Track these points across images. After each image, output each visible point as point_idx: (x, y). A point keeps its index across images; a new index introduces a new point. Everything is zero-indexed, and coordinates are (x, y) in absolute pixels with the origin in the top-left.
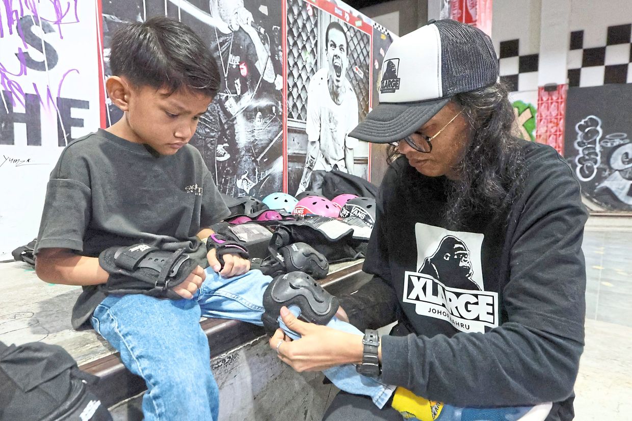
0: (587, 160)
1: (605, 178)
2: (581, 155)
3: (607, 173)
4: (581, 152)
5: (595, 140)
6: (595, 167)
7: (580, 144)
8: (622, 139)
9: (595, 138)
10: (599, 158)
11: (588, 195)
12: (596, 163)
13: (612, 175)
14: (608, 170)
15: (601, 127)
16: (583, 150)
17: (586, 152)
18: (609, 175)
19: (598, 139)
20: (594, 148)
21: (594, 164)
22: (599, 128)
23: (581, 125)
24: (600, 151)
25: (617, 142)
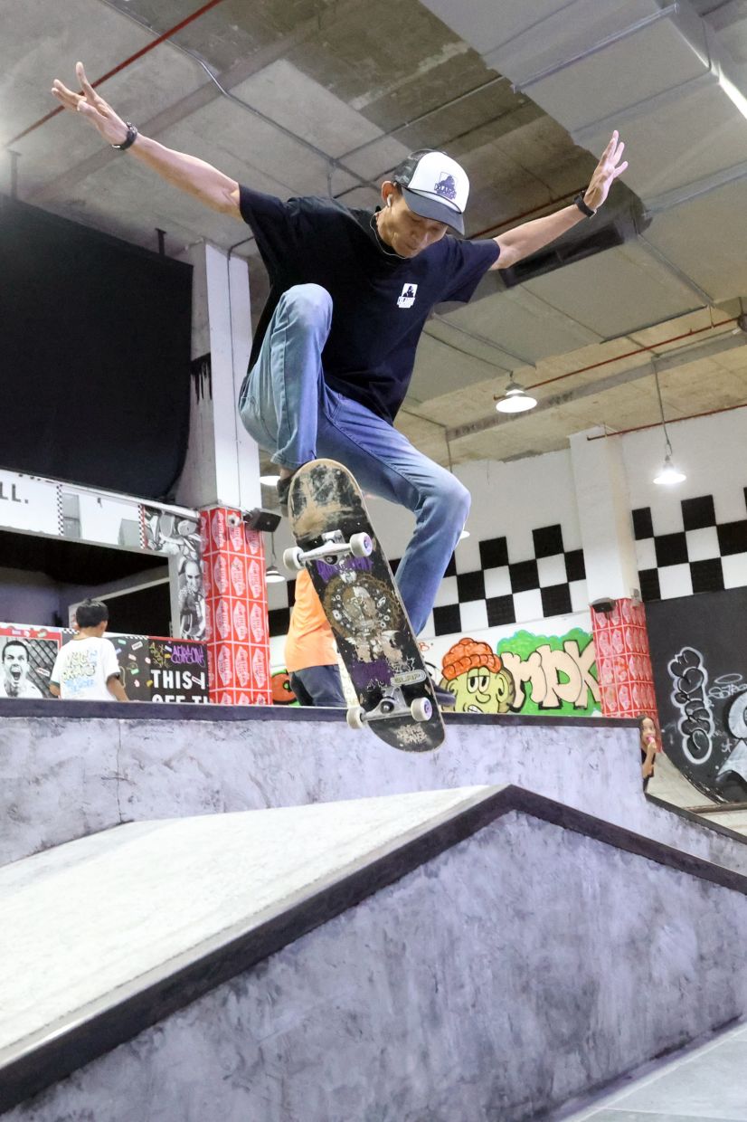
0: (695, 725)
1: (728, 754)
2: (685, 718)
3: (728, 747)
4: (683, 712)
5: (700, 687)
6: (709, 736)
7: (680, 699)
8: (737, 684)
9: (699, 685)
10: (711, 720)
11: (708, 789)
12: (708, 729)
13: (737, 748)
14: (728, 740)
15: (704, 666)
16: (686, 707)
17: (691, 712)
18: (732, 748)
19: (703, 686)
20: (701, 703)
21: (706, 732)
22: (701, 668)
23: (674, 663)
24: (711, 708)
25: (732, 689)
